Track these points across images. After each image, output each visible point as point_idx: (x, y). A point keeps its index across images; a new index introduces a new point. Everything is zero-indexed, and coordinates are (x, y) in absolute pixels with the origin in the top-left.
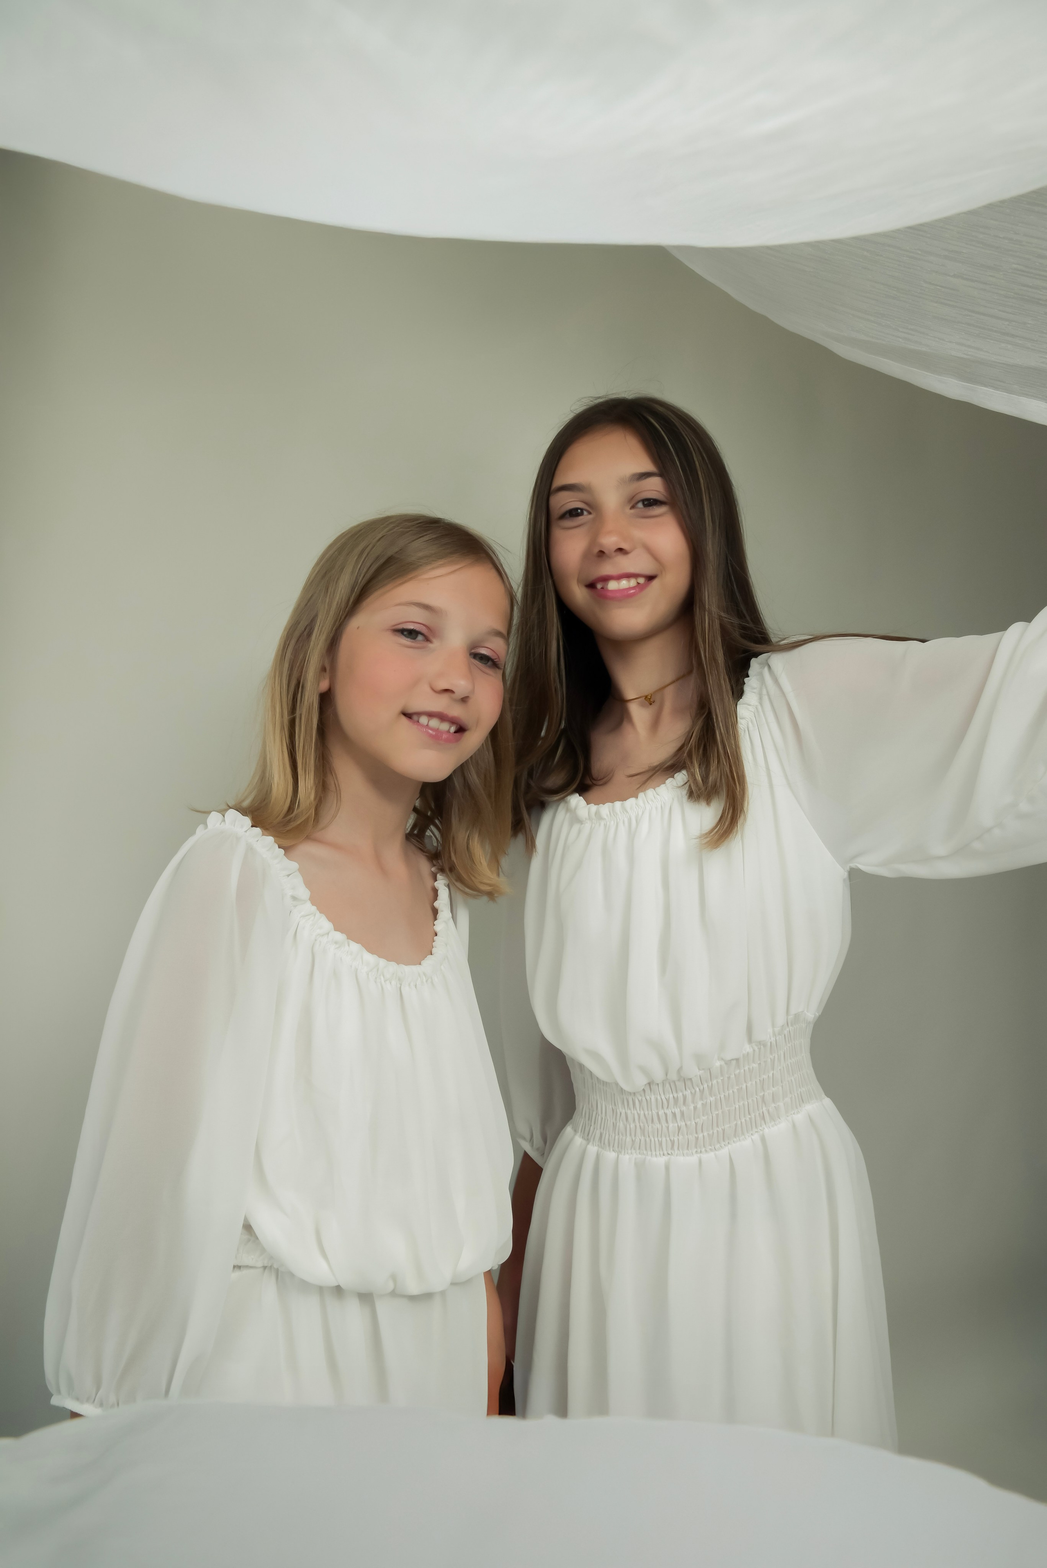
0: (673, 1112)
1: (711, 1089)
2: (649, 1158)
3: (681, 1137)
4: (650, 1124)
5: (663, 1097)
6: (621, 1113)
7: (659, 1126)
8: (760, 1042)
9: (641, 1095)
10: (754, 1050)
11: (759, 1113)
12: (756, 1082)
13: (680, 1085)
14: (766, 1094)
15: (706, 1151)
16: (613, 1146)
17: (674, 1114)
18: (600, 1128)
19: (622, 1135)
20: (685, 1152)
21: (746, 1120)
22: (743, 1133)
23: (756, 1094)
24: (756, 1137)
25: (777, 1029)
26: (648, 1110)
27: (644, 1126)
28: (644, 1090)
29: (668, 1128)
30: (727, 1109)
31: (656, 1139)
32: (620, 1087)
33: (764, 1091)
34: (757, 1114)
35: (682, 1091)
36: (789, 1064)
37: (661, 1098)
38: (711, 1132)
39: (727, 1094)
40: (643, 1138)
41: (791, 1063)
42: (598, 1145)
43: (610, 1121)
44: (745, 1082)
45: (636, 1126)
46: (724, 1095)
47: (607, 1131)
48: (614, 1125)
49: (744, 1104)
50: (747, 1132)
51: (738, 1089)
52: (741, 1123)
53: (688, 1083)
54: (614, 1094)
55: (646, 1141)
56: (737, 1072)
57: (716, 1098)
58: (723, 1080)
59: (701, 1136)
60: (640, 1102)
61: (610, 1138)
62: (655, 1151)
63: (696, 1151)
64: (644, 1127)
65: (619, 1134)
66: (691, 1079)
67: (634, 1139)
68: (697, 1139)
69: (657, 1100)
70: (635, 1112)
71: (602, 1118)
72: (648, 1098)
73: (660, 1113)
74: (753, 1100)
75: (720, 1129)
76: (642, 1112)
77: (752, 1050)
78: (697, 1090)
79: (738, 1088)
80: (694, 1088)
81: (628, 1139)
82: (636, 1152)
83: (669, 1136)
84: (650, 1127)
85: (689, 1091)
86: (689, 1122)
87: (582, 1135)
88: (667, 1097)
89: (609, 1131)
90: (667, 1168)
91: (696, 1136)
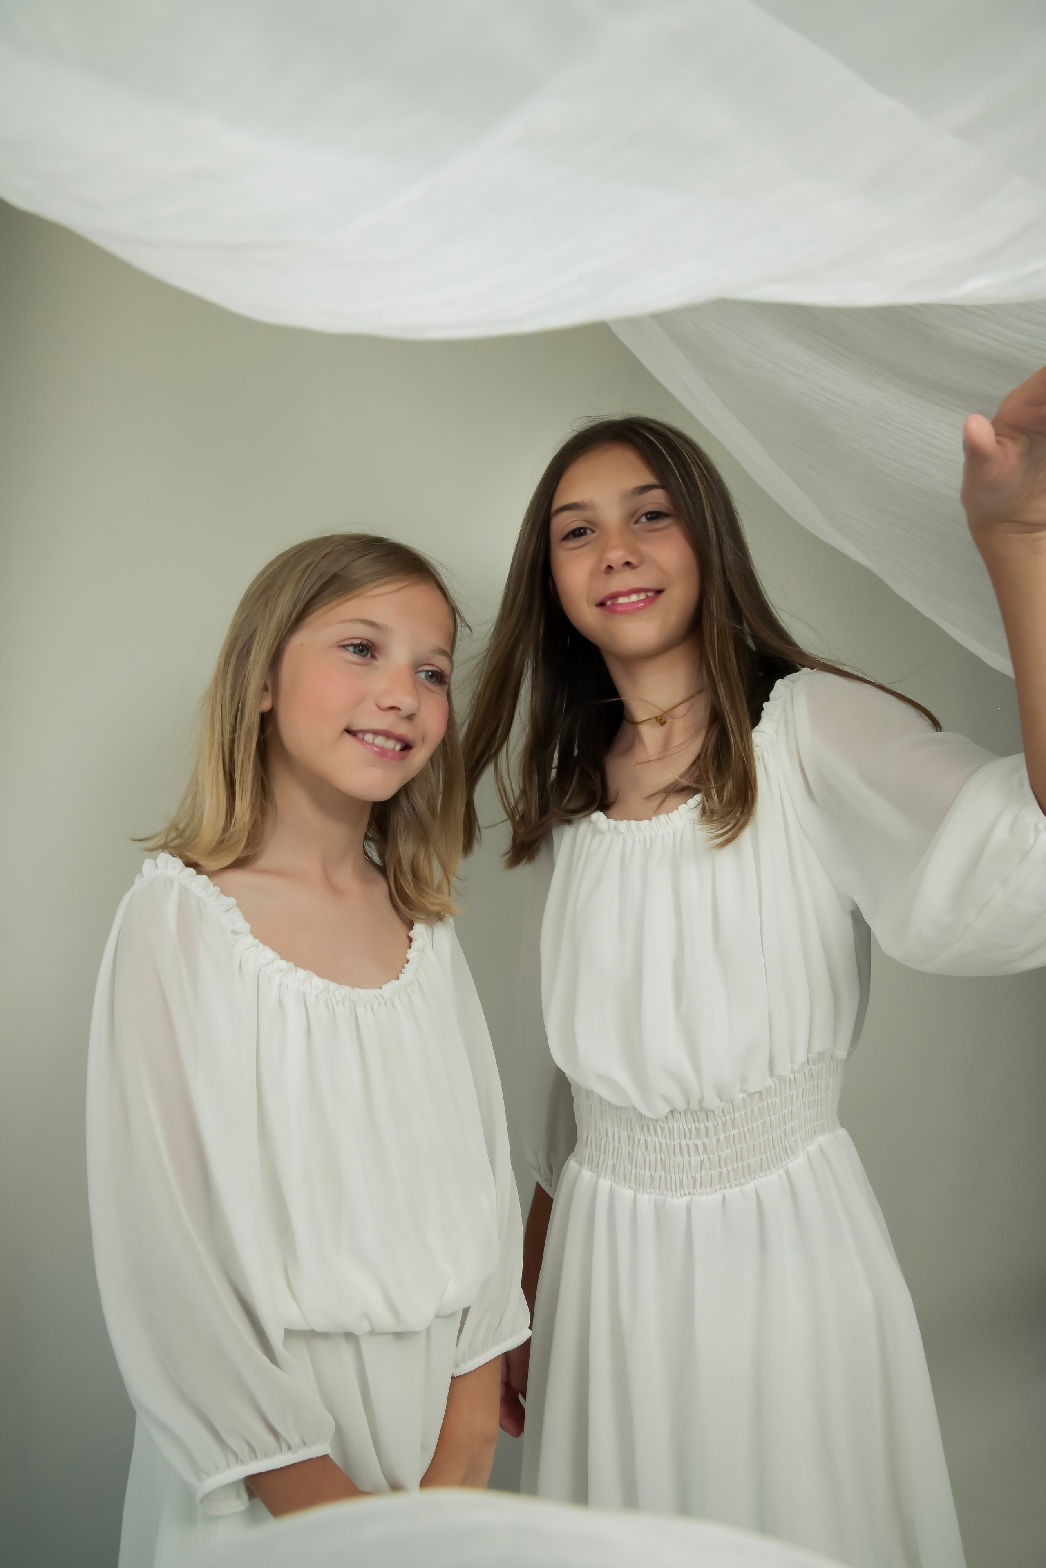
0: (696, 1143)
1: (733, 1121)
2: (669, 1199)
3: (703, 1173)
4: (672, 1157)
5: (685, 1127)
6: (639, 1141)
7: (681, 1160)
8: (780, 1077)
9: (663, 1122)
10: (775, 1084)
11: (783, 1148)
12: (779, 1116)
13: (702, 1116)
14: (787, 1128)
15: (731, 1186)
16: (630, 1182)
17: (697, 1146)
18: (613, 1158)
19: (640, 1168)
20: (708, 1189)
21: (771, 1155)
22: (769, 1169)
23: (780, 1129)
24: (781, 1172)
25: (796, 1066)
26: (670, 1140)
27: (665, 1158)
28: (666, 1117)
29: (690, 1162)
30: (752, 1143)
31: (677, 1177)
32: (639, 1112)
33: (785, 1125)
34: (781, 1149)
35: (704, 1122)
36: (807, 1101)
37: (684, 1127)
38: (735, 1166)
39: (750, 1127)
40: (663, 1173)
41: (808, 1101)
42: (611, 1179)
43: (625, 1149)
44: (769, 1115)
45: (656, 1158)
46: (748, 1129)
47: (622, 1162)
48: (631, 1156)
49: (768, 1138)
50: (774, 1167)
51: (762, 1123)
52: (767, 1157)
53: (710, 1115)
54: (631, 1119)
55: (666, 1178)
56: (761, 1105)
57: (739, 1132)
58: (746, 1113)
59: (724, 1170)
60: (662, 1129)
61: (626, 1171)
62: (676, 1191)
63: (720, 1188)
64: (665, 1161)
65: (636, 1167)
66: (713, 1111)
67: (653, 1174)
68: (721, 1173)
69: (679, 1128)
70: (657, 1140)
71: (615, 1146)
72: (670, 1125)
73: (682, 1144)
74: (776, 1134)
75: (745, 1164)
76: (664, 1141)
77: (773, 1083)
78: (720, 1121)
79: (761, 1121)
80: (716, 1120)
81: (647, 1174)
82: (655, 1192)
83: (691, 1173)
84: (671, 1160)
85: (711, 1123)
86: (712, 1155)
87: (590, 1168)
88: (689, 1127)
89: (624, 1163)
90: (689, 1210)
91: (720, 1170)
